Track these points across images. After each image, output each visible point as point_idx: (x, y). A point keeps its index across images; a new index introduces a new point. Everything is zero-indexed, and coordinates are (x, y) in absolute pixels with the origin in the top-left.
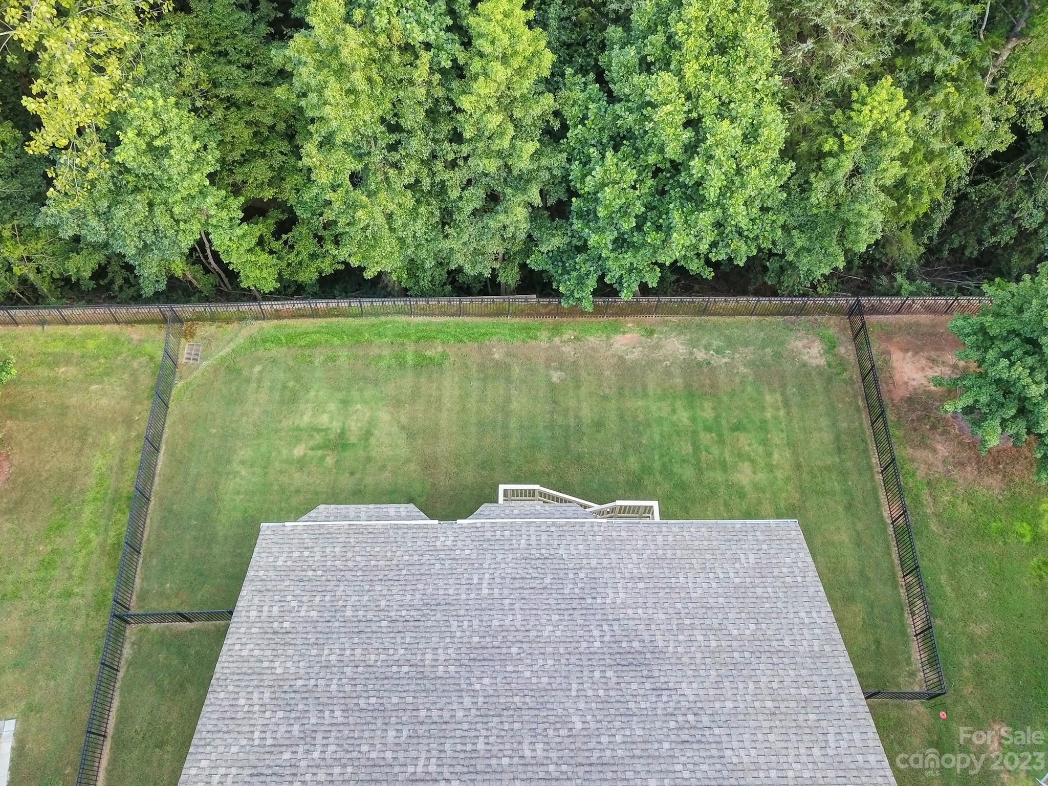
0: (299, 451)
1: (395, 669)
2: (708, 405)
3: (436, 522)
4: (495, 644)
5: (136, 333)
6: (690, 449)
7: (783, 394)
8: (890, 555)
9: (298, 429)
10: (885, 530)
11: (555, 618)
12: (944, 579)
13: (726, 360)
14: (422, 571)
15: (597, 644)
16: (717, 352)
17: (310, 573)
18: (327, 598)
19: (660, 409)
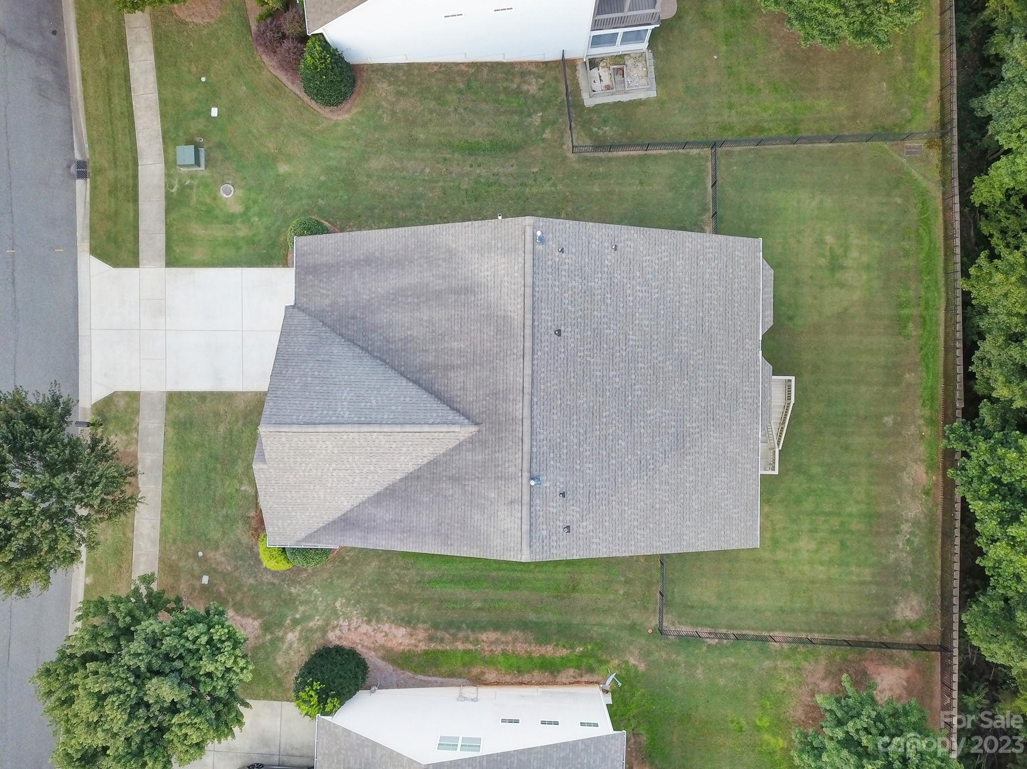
0: (829, 239)
1: (677, 321)
2: (861, 527)
3: (761, 339)
4: (689, 372)
5: (933, 105)
6: (827, 510)
7: (870, 582)
8: (748, 629)
9: (847, 236)
10: (765, 629)
11: (703, 404)
12: (732, 660)
13: (901, 546)
14: (730, 332)
15: (688, 425)
16: (908, 540)
17: (731, 271)
18: (716, 282)
19: (859, 492)
